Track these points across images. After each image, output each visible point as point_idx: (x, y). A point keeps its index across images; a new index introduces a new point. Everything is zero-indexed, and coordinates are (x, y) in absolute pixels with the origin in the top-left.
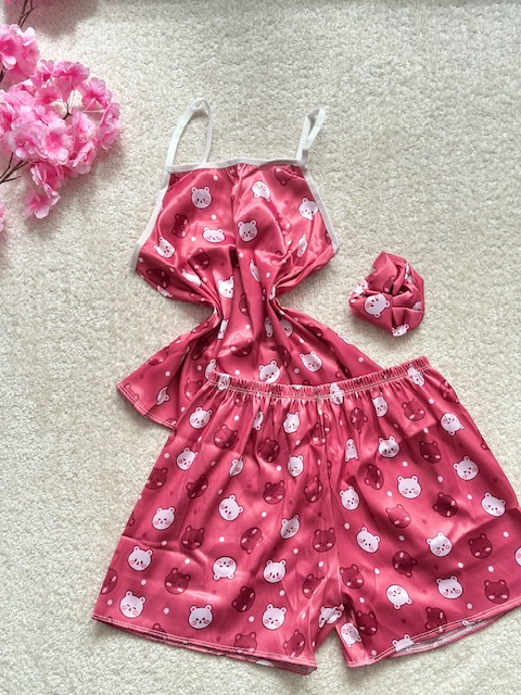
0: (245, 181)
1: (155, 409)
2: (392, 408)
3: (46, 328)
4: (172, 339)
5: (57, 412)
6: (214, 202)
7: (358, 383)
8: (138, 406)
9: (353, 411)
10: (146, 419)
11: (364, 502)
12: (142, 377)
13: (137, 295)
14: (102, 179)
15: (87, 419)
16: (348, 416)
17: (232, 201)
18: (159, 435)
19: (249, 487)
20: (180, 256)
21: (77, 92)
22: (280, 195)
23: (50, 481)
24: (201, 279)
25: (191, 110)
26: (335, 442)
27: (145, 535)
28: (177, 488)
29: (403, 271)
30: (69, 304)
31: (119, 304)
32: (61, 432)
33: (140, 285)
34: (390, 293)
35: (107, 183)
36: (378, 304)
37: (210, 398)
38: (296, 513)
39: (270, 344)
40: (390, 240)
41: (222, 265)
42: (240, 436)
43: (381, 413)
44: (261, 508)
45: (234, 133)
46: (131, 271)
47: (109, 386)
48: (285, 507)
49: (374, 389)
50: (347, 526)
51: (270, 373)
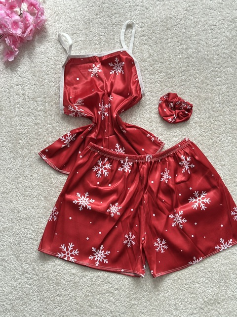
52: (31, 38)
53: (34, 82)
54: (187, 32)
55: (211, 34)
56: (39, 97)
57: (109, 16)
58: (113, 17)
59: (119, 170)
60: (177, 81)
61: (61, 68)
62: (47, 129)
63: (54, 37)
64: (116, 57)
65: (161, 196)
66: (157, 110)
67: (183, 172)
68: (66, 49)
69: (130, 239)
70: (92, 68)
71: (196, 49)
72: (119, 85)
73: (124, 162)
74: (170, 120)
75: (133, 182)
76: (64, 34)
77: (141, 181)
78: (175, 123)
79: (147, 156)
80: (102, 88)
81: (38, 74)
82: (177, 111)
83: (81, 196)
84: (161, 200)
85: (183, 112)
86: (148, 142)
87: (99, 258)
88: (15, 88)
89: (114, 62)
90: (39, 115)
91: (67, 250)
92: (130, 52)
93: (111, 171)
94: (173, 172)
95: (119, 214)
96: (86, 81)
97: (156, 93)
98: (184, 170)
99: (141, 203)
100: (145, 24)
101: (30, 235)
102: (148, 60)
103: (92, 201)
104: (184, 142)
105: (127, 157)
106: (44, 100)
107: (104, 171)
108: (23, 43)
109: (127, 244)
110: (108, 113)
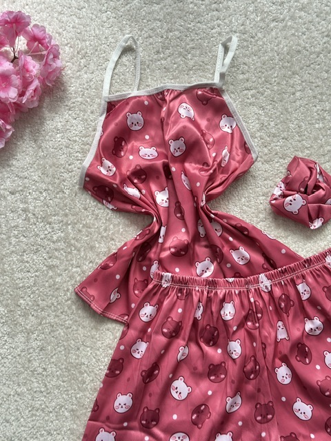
0: (171, 104)
1: (109, 307)
2: (314, 292)
3: (10, 243)
4: (119, 245)
5: (25, 315)
6: (146, 124)
7: (283, 272)
8: (94, 306)
9: (280, 298)
10: (102, 317)
11: (295, 376)
12: (96, 280)
13: (86, 209)
14: (50, 111)
15: (52, 319)
16: (277, 301)
17: (162, 122)
18: (114, 329)
19: (195, 368)
20: (121, 174)
21: (21, 37)
22: (202, 113)
23: (23, 376)
24: (140, 191)
25: (121, 46)
26: (267, 325)
27: (108, 418)
28: (133, 374)
29: (314, 172)
30: (29, 221)
31: (71, 218)
32: (29, 332)
33: (88, 201)
34: (305, 192)
35: (53, 115)
36: (296, 202)
37: (155, 294)
38: (238, 390)
39: (204, 243)
40: (300, 145)
41: (158, 178)
42: (184, 325)
43: (305, 297)
44: (207, 388)
45: (159, 63)
46: (80, 189)
47: (68, 290)
48: (228, 385)
49: (298, 277)
50: (284, 399)
51: (205, 269)
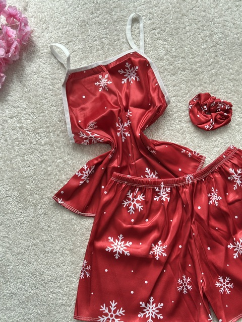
52: (18, 57)
53: (31, 111)
54: (208, 15)
55: (237, 12)
56: (40, 128)
57: (107, 12)
58: (113, 13)
59: (155, 199)
60: (206, 77)
61: (62, 88)
62: (58, 166)
63: (45, 51)
64: (126, 62)
65: (213, 223)
66: (188, 117)
67: (235, 189)
68: (63, 63)
69: (185, 284)
70: (99, 80)
71: (222, 33)
72: (137, 96)
73: (160, 189)
74: (207, 127)
75: (174, 211)
76: (58, 45)
77: (185, 209)
78: (213, 129)
79: (187, 177)
80: (116, 103)
81: (34, 100)
82: (214, 114)
83: (114, 240)
84: (214, 228)
85: (220, 114)
86: (183, 159)
87: (151, 314)
88: (9, 121)
89: (124, 68)
90: (45, 150)
91: (110, 311)
92: (141, 52)
93: (145, 203)
94: (222, 191)
95: (166, 255)
96: (94, 98)
97: (183, 97)
98: (236, 186)
99: (190, 236)
100: (153, 15)
101: (61, 301)
102: (165, 57)
103: (129, 244)
104: (229, 151)
105: (162, 183)
106: (48, 131)
107: (137, 205)
108: (9, 64)
109: (182, 291)
110: (129, 133)
